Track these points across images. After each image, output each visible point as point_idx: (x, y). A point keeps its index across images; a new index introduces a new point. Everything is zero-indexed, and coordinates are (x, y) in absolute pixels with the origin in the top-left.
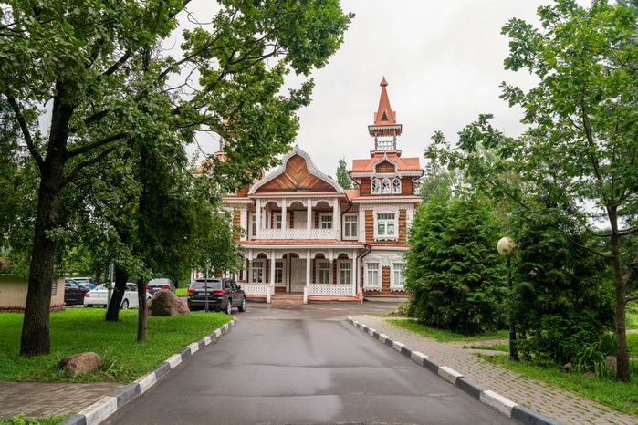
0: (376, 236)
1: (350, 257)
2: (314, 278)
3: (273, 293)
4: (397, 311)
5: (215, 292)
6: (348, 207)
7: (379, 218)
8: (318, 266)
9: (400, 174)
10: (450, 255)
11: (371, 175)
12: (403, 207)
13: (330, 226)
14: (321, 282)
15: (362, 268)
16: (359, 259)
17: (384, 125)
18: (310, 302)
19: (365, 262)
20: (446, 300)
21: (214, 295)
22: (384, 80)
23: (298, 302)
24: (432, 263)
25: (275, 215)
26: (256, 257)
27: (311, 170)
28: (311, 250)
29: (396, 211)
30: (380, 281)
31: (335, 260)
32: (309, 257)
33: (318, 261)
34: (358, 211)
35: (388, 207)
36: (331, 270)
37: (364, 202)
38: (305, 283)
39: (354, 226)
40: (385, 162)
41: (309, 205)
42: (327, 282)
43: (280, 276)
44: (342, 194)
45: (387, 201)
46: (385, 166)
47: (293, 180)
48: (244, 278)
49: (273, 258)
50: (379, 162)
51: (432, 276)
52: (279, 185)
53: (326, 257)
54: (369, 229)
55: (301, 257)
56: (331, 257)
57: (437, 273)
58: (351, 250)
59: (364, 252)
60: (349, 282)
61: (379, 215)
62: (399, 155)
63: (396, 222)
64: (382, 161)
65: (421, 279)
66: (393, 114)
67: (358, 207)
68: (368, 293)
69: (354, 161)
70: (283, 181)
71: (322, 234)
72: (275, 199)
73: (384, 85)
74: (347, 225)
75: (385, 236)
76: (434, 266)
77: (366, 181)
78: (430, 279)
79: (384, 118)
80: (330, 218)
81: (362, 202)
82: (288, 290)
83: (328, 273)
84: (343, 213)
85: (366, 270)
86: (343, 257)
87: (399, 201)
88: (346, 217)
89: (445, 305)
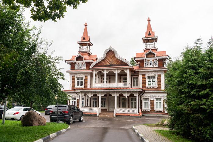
0: (147, 86)
1: (135, 95)
2: (119, 105)
3: (100, 112)
4: (160, 123)
5: (63, 112)
6: (134, 74)
7: (148, 78)
8: (121, 100)
9: (157, 58)
10: (208, 86)
11: (144, 59)
12: (159, 73)
13: (126, 82)
14: (123, 107)
15: (141, 101)
16: (139, 96)
17: (150, 37)
18: (117, 116)
19: (142, 98)
20: (207, 122)
21: (63, 114)
22: (149, 18)
23: (111, 116)
24: (192, 93)
25: (102, 77)
26: (92, 95)
27: (117, 56)
28: (117, 92)
29: (156, 75)
30: (150, 106)
31: (128, 97)
32: (116, 96)
33: (121, 97)
34: (139, 75)
35: (152, 73)
36: (127, 101)
37: (141, 71)
38: (114, 108)
39: (137, 82)
40: (150, 52)
41: (116, 72)
42: (125, 107)
43: (105, 104)
44: (131, 67)
45: (152, 70)
46: (150, 54)
47: (109, 61)
48: (89, 105)
49: (100, 96)
50: (148, 53)
51: (193, 103)
52: (103, 64)
53: (124, 95)
54: (144, 83)
55: (113, 95)
56: (126, 95)
57: (198, 101)
58: (136, 92)
59: (142, 93)
60: (135, 107)
61: (148, 76)
62: (156, 50)
63: (156, 80)
64: (149, 52)
65: (183, 105)
66: (153, 33)
67: (139, 73)
68: (144, 112)
69: (136, 54)
70: (105, 62)
71: (122, 85)
72: (101, 70)
73: (149, 21)
74: (134, 81)
75: (152, 86)
76: (194, 95)
77: (142, 61)
78: (191, 105)
79: (150, 34)
80: (126, 79)
81: (140, 71)
82: (108, 110)
83: (125, 103)
84: (132, 76)
85: (143, 101)
86: (132, 95)
87: (157, 70)
88: (133, 78)
89: (205, 126)
